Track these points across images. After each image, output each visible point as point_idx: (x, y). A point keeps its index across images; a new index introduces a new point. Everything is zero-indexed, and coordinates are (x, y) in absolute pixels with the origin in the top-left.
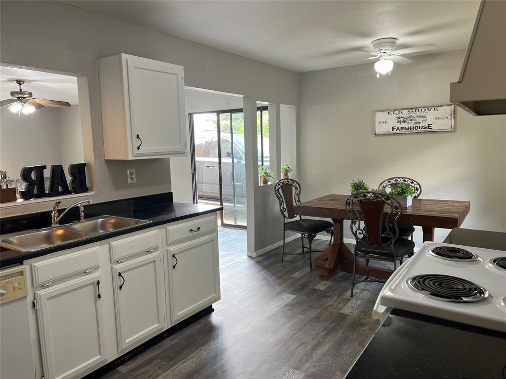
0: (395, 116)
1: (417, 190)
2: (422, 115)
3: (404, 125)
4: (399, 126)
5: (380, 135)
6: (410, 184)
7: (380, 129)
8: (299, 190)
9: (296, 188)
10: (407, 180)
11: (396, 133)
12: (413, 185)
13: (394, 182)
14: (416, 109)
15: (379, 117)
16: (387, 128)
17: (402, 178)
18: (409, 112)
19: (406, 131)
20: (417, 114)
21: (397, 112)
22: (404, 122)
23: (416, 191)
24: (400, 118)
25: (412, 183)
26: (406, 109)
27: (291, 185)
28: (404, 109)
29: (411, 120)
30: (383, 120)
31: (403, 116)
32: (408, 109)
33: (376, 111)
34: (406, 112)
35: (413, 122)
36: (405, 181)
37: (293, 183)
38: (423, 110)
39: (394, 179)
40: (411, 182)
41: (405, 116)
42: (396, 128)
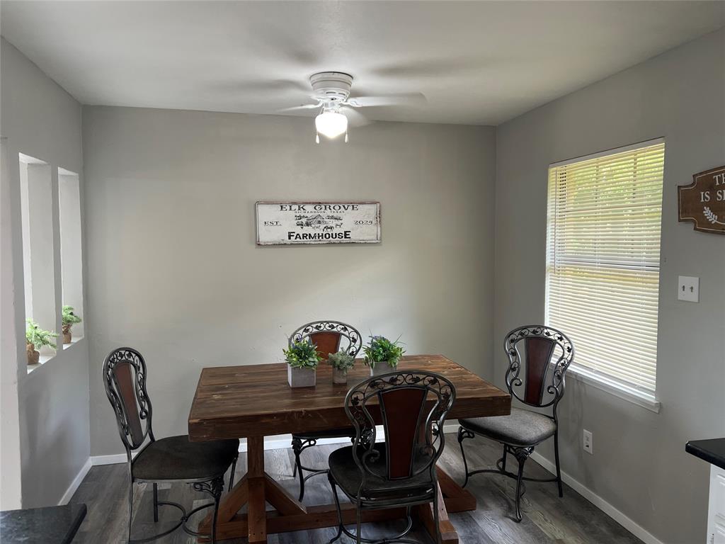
0: (292, 214)
1: (355, 341)
2: (335, 215)
3: (307, 230)
4: (300, 231)
5: (267, 246)
6: (342, 331)
7: (266, 235)
8: (141, 371)
9: (137, 368)
10: (335, 325)
11: (294, 243)
12: (346, 333)
13: (315, 330)
14: (326, 204)
15: (265, 213)
16: (279, 235)
17: (328, 322)
18: (315, 208)
19: (312, 241)
20: (328, 212)
21: (296, 207)
22: (308, 224)
23: (353, 344)
24: (300, 218)
25: (345, 329)
26: (310, 203)
27: (127, 362)
28: (307, 203)
29: (319, 222)
30: (273, 219)
31: (306, 215)
32: (313, 203)
33: (258, 203)
34: (309, 208)
35: (322, 226)
36: (333, 327)
37: (130, 355)
38: (337, 208)
39: (314, 326)
40: (342, 329)
41: (309, 215)
42: (295, 235)
